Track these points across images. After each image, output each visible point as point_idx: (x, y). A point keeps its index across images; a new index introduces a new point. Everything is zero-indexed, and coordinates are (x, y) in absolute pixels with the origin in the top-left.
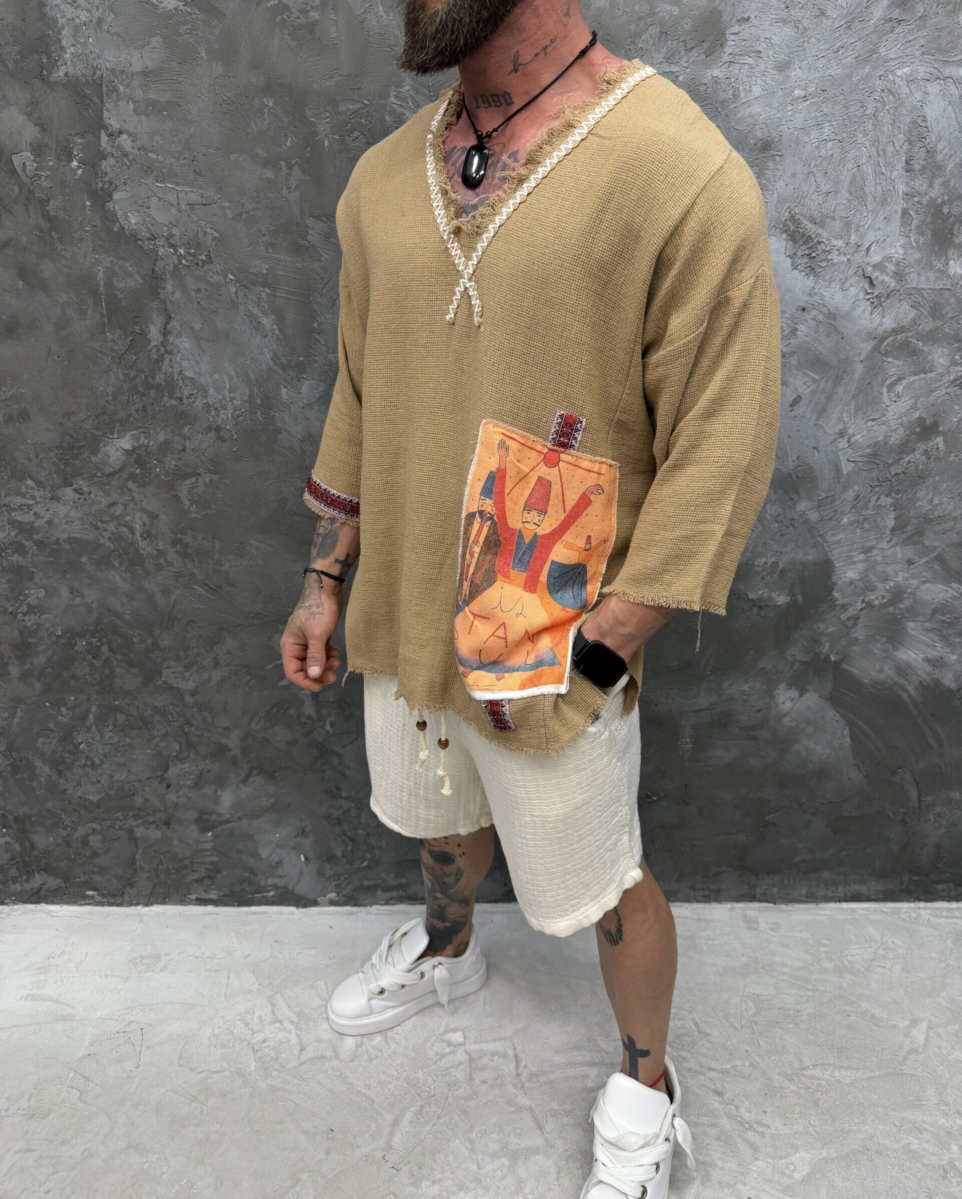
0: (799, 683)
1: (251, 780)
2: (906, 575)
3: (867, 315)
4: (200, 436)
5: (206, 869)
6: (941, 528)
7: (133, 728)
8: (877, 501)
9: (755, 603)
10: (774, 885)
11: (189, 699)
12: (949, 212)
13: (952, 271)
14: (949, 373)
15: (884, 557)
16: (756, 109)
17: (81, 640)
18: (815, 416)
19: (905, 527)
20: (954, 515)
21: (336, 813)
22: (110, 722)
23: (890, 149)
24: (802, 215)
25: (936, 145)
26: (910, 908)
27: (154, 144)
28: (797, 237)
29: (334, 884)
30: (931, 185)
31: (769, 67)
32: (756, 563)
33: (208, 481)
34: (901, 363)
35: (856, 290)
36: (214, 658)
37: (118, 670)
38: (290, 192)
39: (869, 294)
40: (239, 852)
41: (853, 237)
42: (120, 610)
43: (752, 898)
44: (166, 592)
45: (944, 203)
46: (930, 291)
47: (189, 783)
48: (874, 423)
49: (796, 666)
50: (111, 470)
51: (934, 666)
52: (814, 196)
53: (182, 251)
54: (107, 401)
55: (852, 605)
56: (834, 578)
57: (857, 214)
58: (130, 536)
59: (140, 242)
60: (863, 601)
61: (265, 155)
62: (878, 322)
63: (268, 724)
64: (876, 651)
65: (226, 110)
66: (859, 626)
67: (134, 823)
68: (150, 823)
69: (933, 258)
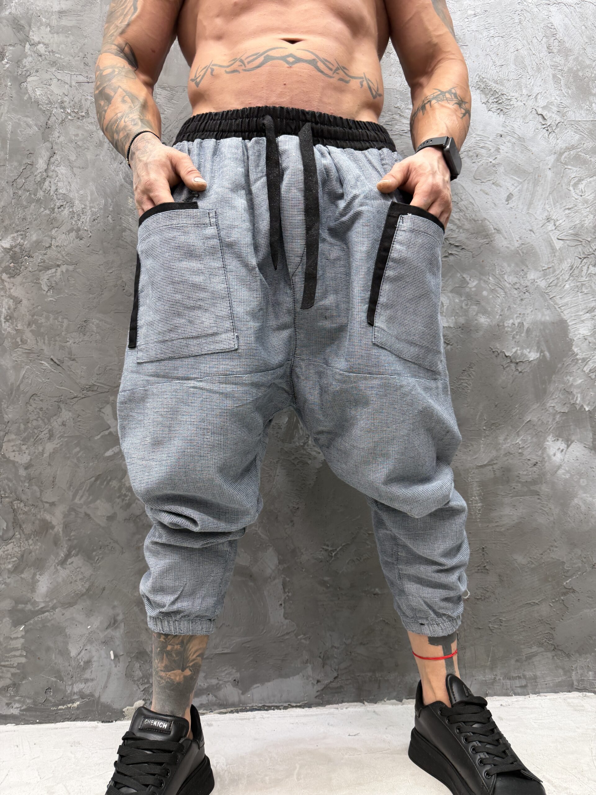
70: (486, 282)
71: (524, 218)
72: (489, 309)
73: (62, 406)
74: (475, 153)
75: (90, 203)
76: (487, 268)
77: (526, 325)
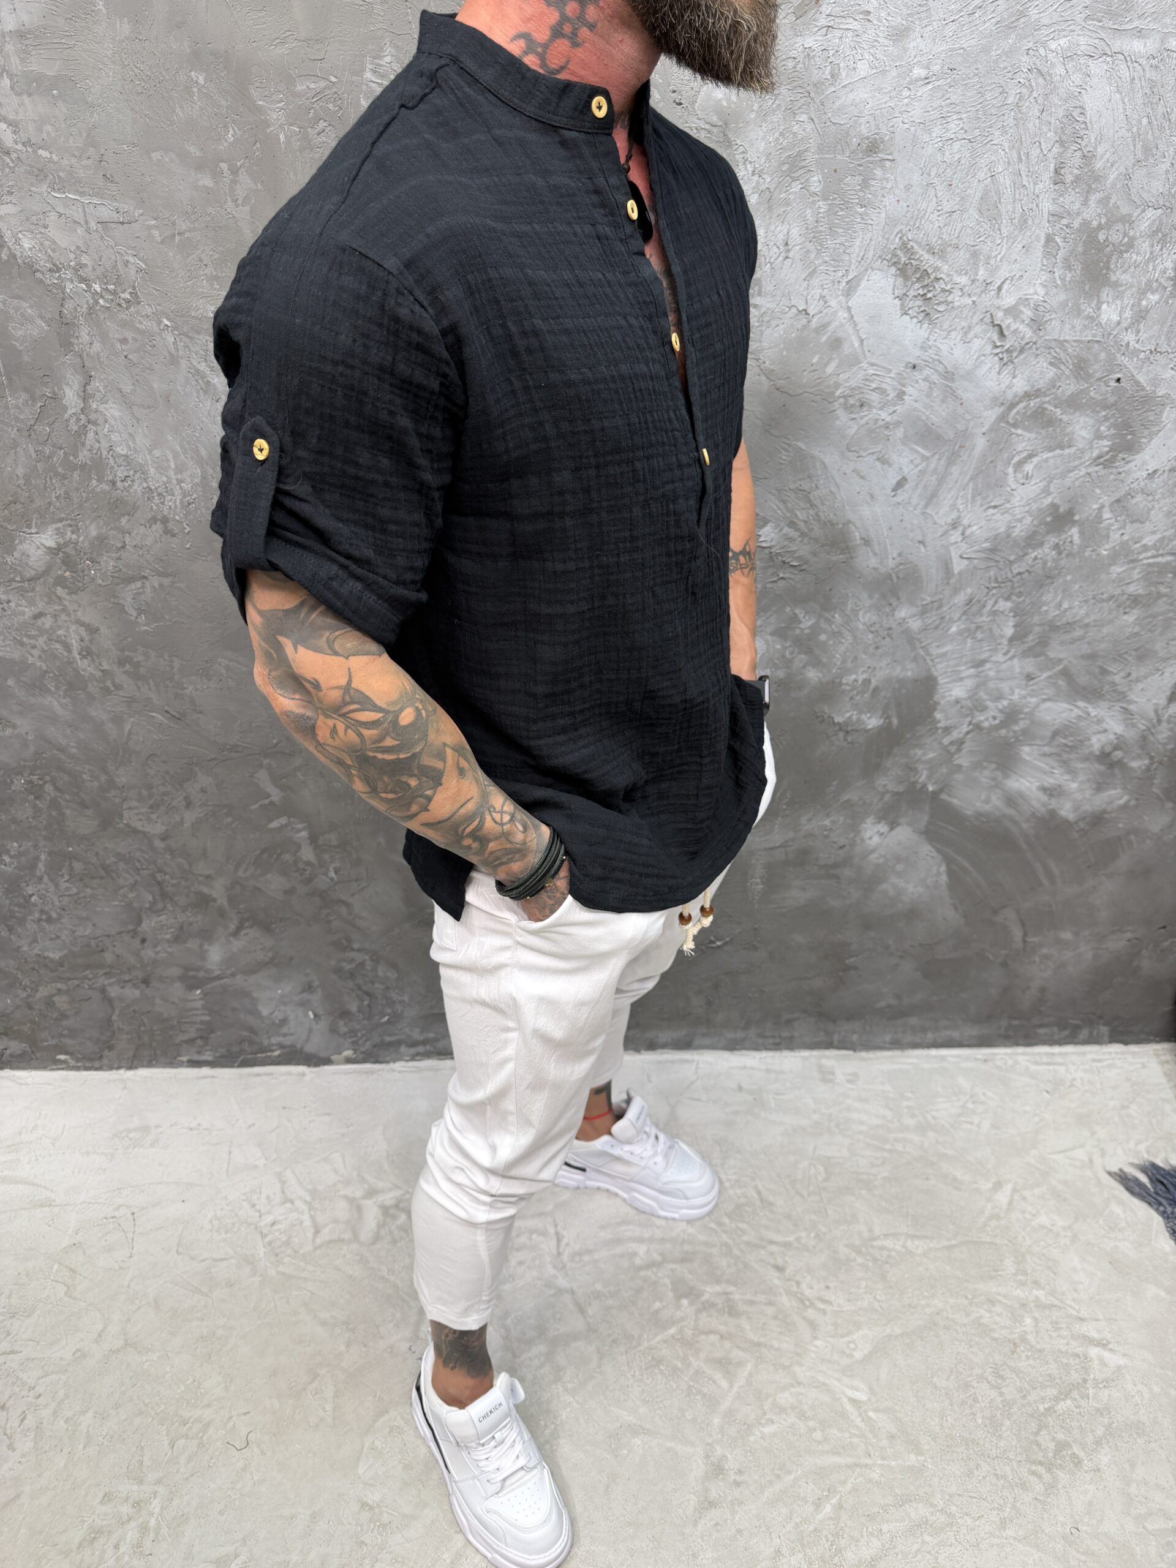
0: (890, 816)
1: (243, 932)
2: (1023, 692)
3: (994, 373)
4: (142, 529)
5: (198, 1030)
6: (1067, 637)
7: (93, 878)
8: (993, 606)
9: (841, 727)
10: (854, 1032)
11: (159, 844)
12: (1106, 240)
13: (1104, 318)
14: (1091, 448)
15: (998, 672)
16: (861, 94)
17: (19, 777)
18: (923, 503)
19: (1026, 635)
20: (1086, 621)
21: (347, 967)
22: (64, 871)
23: (1035, 152)
24: (917, 242)
25: (1095, 148)
26: (1006, 1054)
27: (45, 136)
28: (910, 272)
29: (350, 1040)
30: (1085, 203)
31: (881, 35)
32: (844, 681)
33: (157, 586)
34: (1033, 436)
35: (982, 341)
36: (185, 798)
37: (68, 812)
38: (237, 206)
39: (997, 347)
40: (234, 1010)
41: (981, 272)
42: (63, 742)
43: (829, 1045)
44: (118, 720)
45: (1100, 227)
46: (1075, 344)
47: (168, 936)
48: (995, 511)
49: (888, 796)
50: (33, 573)
51: (1051, 796)
52: (934, 217)
53: (97, 287)
54: (19, 486)
55: (956, 728)
56: (936, 698)
57: (988, 241)
58: (66, 654)
59: (38, 275)
60: (970, 723)
61: (198, 154)
62: (1007, 382)
63: (259, 871)
64: (983, 780)
65: (139, 89)
66: (964, 751)
67: (106, 982)
68: (126, 982)
69: (1082, 301)
70: (829, 622)
71: (915, 522)
72: (824, 660)
73: (196, 769)
74: (860, 400)
75: (176, 474)
76: (835, 600)
77: (874, 683)
